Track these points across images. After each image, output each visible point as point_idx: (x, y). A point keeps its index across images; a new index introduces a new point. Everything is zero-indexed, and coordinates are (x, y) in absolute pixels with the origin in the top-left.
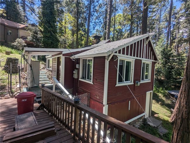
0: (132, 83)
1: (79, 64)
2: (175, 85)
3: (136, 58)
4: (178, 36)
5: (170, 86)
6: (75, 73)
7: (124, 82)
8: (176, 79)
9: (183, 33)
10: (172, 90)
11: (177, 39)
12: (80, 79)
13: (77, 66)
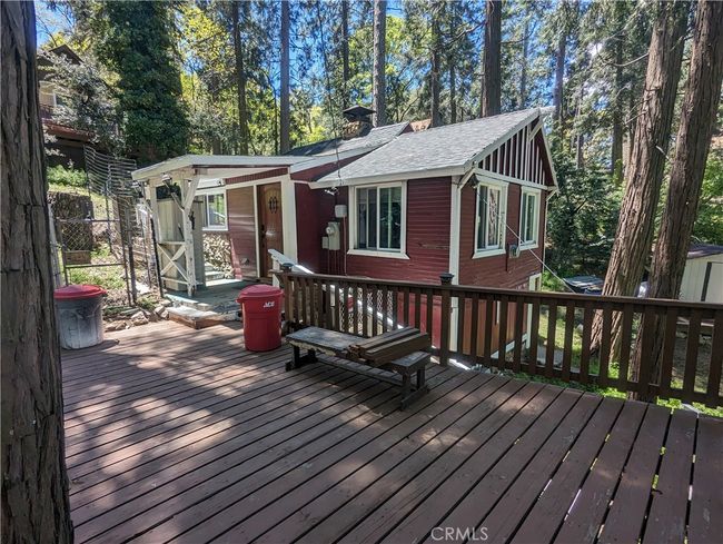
0: (503, 251)
1: (346, 203)
2: (583, 263)
3: (510, 179)
4: (583, 106)
5: (570, 266)
6: (333, 234)
7: (488, 247)
8: (585, 243)
9: (596, 95)
10: (577, 274)
11: (579, 116)
12: (352, 251)
13: (339, 211)
